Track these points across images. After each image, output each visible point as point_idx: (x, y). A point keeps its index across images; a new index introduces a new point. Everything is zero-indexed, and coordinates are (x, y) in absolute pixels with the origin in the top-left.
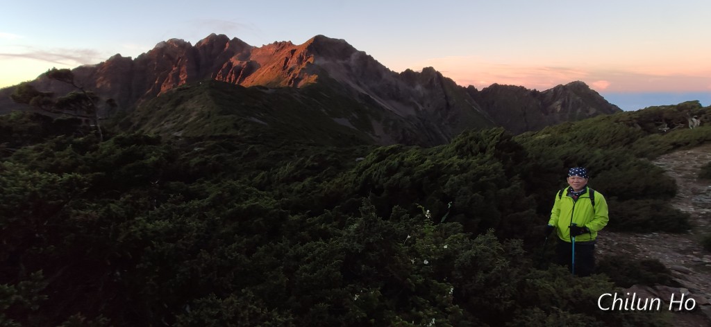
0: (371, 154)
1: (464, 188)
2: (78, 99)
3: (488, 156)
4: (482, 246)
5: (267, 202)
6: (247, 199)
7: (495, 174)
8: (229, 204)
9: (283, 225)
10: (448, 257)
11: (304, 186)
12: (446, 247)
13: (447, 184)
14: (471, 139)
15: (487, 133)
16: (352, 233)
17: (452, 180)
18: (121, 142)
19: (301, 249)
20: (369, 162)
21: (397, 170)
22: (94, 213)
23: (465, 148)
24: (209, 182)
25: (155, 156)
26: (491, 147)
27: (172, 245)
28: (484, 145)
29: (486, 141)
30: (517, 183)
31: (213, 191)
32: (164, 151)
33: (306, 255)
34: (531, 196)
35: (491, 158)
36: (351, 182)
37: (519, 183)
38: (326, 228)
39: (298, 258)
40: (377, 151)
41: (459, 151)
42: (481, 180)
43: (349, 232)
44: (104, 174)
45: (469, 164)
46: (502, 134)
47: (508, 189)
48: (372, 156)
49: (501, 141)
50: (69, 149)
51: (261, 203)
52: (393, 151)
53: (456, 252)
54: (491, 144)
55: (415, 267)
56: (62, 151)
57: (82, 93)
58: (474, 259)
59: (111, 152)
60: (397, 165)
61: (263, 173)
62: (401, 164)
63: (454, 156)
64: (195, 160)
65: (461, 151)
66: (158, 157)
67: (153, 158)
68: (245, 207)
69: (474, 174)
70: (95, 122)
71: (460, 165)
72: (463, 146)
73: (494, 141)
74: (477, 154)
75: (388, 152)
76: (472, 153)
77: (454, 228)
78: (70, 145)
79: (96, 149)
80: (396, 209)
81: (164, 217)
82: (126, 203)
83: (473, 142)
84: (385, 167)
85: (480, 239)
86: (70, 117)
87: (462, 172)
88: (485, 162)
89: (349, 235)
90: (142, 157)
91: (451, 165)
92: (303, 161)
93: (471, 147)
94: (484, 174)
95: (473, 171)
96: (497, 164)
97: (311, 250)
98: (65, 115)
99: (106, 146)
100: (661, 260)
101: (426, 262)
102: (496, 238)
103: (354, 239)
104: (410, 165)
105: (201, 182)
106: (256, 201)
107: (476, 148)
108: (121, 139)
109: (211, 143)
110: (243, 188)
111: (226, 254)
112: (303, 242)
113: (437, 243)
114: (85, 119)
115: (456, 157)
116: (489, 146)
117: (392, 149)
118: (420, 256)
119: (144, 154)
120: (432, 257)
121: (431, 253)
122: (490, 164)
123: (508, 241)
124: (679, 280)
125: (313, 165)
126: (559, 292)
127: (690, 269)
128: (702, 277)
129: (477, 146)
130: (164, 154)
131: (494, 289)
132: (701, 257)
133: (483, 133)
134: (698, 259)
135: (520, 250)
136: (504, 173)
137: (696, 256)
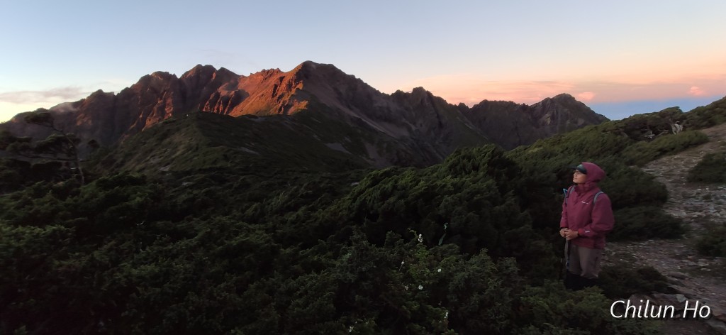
0: (365, 178)
1: (459, 208)
2: (58, 143)
4: (475, 267)
5: (258, 236)
6: (237, 235)
8: (219, 241)
9: (275, 260)
10: (443, 281)
11: (298, 216)
12: (439, 270)
13: (442, 205)
14: (463, 158)
15: (479, 151)
16: (345, 263)
17: (447, 201)
18: (104, 185)
19: (293, 283)
20: (363, 187)
21: (391, 194)
22: (77, 263)
23: (458, 167)
24: (198, 219)
25: (140, 196)
26: (484, 165)
27: (158, 290)
28: (477, 163)
29: (478, 159)
30: (511, 200)
31: (202, 228)
32: (149, 191)
33: (298, 290)
34: (526, 212)
35: (485, 176)
36: (346, 209)
37: (513, 199)
38: (319, 260)
39: (290, 292)
40: (370, 175)
41: (452, 170)
42: (475, 198)
43: (342, 262)
44: (86, 219)
45: (463, 183)
46: (493, 151)
47: (503, 206)
48: (366, 181)
49: (493, 157)
50: (49, 196)
51: (252, 238)
52: (387, 174)
53: (451, 275)
54: (483, 161)
55: (410, 294)
56: (42, 197)
57: (62, 136)
58: (467, 281)
59: (94, 196)
60: (390, 189)
61: (255, 205)
62: (395, 187)
63: (448, 175)
64: (184, 197)
65: (455, 170)
66: (144, 198)
67: (138, 199)
68: (235, 244)
69: (468, 193)
70: (76, 165)
71: (454, 185)
72: (456, 165)
73: (486, 159)
74: (470, 172)
75: (382, 175)
76: (465, 171)
77: (450, 250)
78: (50, 191)
79: (78, 193)
80: (390, 235)
81: (150, 260)
82: (110, 250)
83: (465, 161)
84: (379, 192)
85: (473, 260)
86: (50, 161)
87: (455, 192)
88: (478, 180)
89: (342, 265)
90: (126, 199)
91: (445, 186)
92: (297, 190)
93: (464, 165)
94: (478, 193)
95: (468, 190)
96: (491, 181)
97: (303, 284)
98: (45, 159)
99: (88, 189)
100: (657, 268)
101: (421, 287)
102: (489, 258)
103: (347, 269)
104: (404, 188)
105: (190, 220)
106: (247, 236)
107: (469, 166)
108: (104, 181)
109: (201, 176)
110: (233, 223)
111: (215, 294)
112: (296, 275)
113: (431, 267)
114: (65, 162)
115: (450, 176)
116: (481, 164)
117: (385, 172)
118: (414, 283)
119: (128, 196)
120: (427, 282)
121: (424, 279)
122: (483, 182)
123: (501, 260)
124: (675, 287)
125: (307, 193)
126: (552, 308)
127: (686, 275)
128: (698, 281)
129: (470, 164)
130: (150, 194)
131: (488, 310)
132: (696, 262)
133: (474, 151)
134: (692, 263)
135: (514, 268)
136: (497, 190)
137: (691, 260)
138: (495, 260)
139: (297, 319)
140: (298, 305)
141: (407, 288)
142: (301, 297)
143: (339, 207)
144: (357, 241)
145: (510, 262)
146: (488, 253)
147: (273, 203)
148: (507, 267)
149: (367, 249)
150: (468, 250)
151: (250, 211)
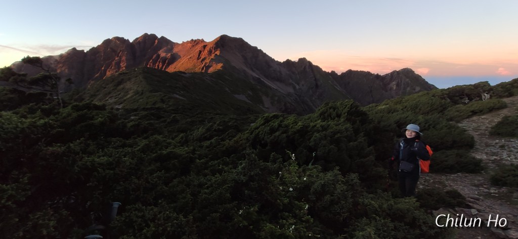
0: (260, 119)
1: (324, 142)
2: (44, 80)
3: (342, 120)
5: (182, 151)
6: (167, 148)
7: (346, 132)
8: (154, 151)
10: (307, 187)
12: (305, 179)
13: (312, 140)
14: (330, 108)
15: (341, 104)
17: (316, 136)
18: (76, 108)
20: (258, 125)
21: (277, 130)
23: (326, 115)
25: (101, 118)
26: (344, 113)
28: (340, 112)
29: (341, 109)
30: (361, 139)
31: (143, 143)
32: (108, 114)
33: (206, 184)
34: (371, 147)
35: (344, 121)
36: (245, 139)
37: (363, 139)
39: (201, 186)
40: (264, 117)
41: (322, 117)
42: (336, 136)
44: (64, 130)
45: (329, 125)
46: (352, 104)
47: (355, 143)
48: (260, 121)
50: (39, 113)
51: (177, 151)
52: (276, 117)
53: (313, 183)
54: (344, 111)
55: (283, 192)
56: (33, 114)
57: (48, 74)
58: (323, 186)
59: (69, 115)
60: (276, 127)
61: (182, 135)
62: (280, 126)
63: (318, 120)
64: (131, 124)
65: (324, 116)
66: (103, 119)
67: (100, 119)
68: (165, 153)
69: (332, 132)
70: (57, 96)
71: (322, 126)
72: (325, 113)
73: (347, 109)
74: (334, 118)
75: (271, 117)
76: (331, 118)
78: (39, 110)
79: (58, 113)
80: (273, 155)
83: (332, 110)
84: (269, 128)
85: (329, 174)
86: (39, 91)
87: (322, 131)
88: (340, 124)
89: (238, 171)
90: (92, 118)
91: (315, 126)
92: (212, 126)
93: (330, 113)
94: (338, 132)
95: (331, 130)
96: (348, 125)
97: (210, 180)
98: (35, 90)
99: (65, 111)
100: (462, 192)
101: (291, 189)
102: (340, 173)
103: (241, 173)
104: (287, 126)
105: (135, 138)
106: (174, 149)
107: (334, 114)
108: (76, 106)
109: (144, 113)
110: (164, 141)
112: (206, 175)
113: (299, 177)
114: (50, 92)
115: (320, 121)
117: (274, 115)
118: (287, 185)
119: (93, 117)
120: (295, 185)
121: (294, 184)
122: (343, 126)
123: (348, 175)
124: (471, 204)
125: (219, 129)
126: (380, 207)
127: (481, 198)
128: (488, 202)
129: (335, 113)
130: (108, 116)
131: (336, 206)
132: (489, 189)
133: (338, 104)
134: (487, 190)
135: (356, 180)
136: (352, 132)
137: (486, 188)
138: (344, 175)
139: (204, 202)
140: (206, 193)
141: (281, 188)
142: (208, 188)
143: (240, 138)
144: (249, 155)
145: (354, 177)
146: (339, 170)
147: (194, 134)
148: (352, 180)
149: (255, 161)
150: (325, 170)
151: (178, 139)
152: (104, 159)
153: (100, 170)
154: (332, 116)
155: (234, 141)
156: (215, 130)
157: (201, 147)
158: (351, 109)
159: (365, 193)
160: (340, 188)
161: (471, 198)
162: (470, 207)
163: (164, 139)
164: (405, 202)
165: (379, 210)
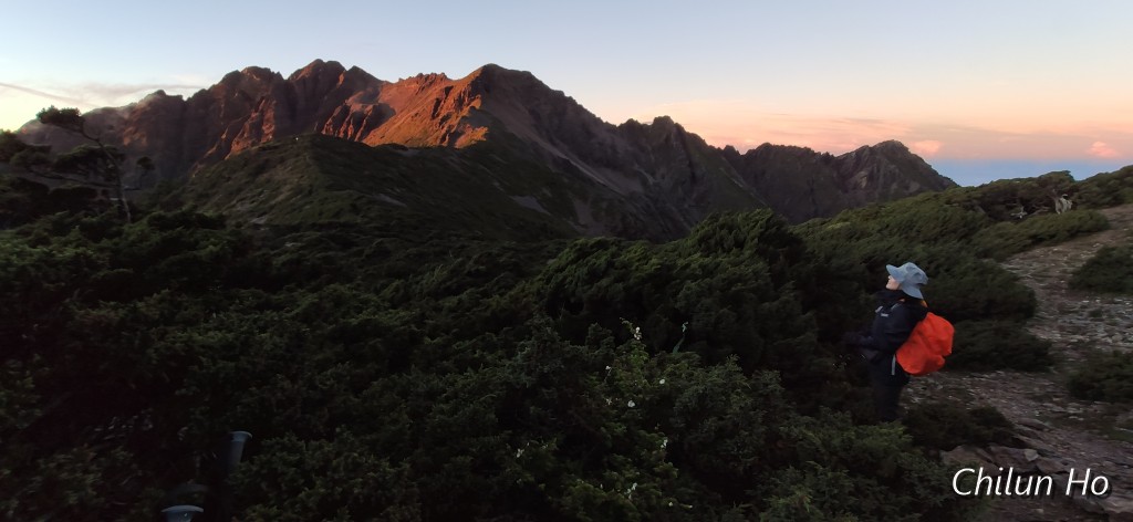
0: (567, 250)
1: (707, 301)
2: (89, 160)
3: (747, 253)
5: (393, 318)
6: (359, 312)
7: (756, 280)
8: (332, 319)
9: (416, 351)
10: (666, 399)
11: (460, 301)
12: (662, 382)
13: (681, 295)
14: (722, 227)
15: (746, 218)
16: (520, 361)
17: (689, 289)
18: (160, 224)
19: (437, 383)
20: (563, 262)
21: (605, 273)
23: (713, 242)
25: (215, 245)
26: (753, 239)
28: (742, 237)
29: (744, 230)
30: (788, 294)
31: (307, 300)
32: (228, 237)
33: (445, 391)
34: (808, 314)
35: (752, 256)
36: (533, 294)
37: (792, 294)
39: (432, 395)
40: (576, 245)
41: (703, 246)
42: (733, 289)
44: (131, 271)
45: (718, 265)
46: (769, 220)
47: (776, 303)
48: (567, 254)
50: (75, 233)
51: (382, 318)
52: (601, 245)
53: (680, 391)
54: (752, 234)
55: (613, 411)
56: (64, 235)
57: (98, 147)
59: (143, 238)
60: (603, 266)
61: (397, 283)
62: (610, 264)
63: (695, 253)
64: (284, 258)
65: (707, 245)
66: (219, 247)
67: (211, 247)
68: (356, 323)
69: (724, 280)
70: (119, 195)
71: (703, 267)
72: (710, 238)
73: (757, 231)
74: (730, 250)
75: (592, 247)
76: (723, 248)
78: (77, 227)
79: (119, 234)
80: (594, 329)
84: (585, 270)
85: (715, 371)
86: (78, 185)
87: (704, 277)
88: (742, 262)
89: (516, 364)
90: (194, 246)
91: (688, 266)
92: (462, 264)
93: (722, 239)
94: (739, 280)
95: (723, 276)
96: (760, 264)
97: (452, 384)
98: (73, 182)
99: (133, 230)
100: (1004, 412)
101: (631, 404)
102: (740, 369)
103: (522, 369)
104: (625, 266)
106: (374, 314)
107: (730, 240)
108: (160, 218)
109: (315, 235)
110: (354, 295)
112: (443, 372)
113: (650, 378)
114: (102, 188)
115: (699, 254)
116: (748, 237)
117: (599, 242)
118: (622, 395)
119: (197, 242)
120: (641, 396)
121: (640, 392)
122: (749, 266)
123: (757, 374)
124: (1024, 438)
125: (477, 270)
126: (825, 444)
127: (1046, 424)
128: (1062, 434)
129: (731, 237)
130: (229, 241)
131: (728, 441)
132: (1065, 407)
133: (739, 218)
134: (1058, 409)
135: (775, 386)
136: (769, 280)
137: (1057, 404)
138: (748, 374)
139: (439, 430)
140: (442, 412)
141: (609, 401)
142: (447, 400)
143: (523, 290)
144: (538, 328)
145: (770, 377)
146: (738, 363)
147: (424, 282)
148: (766, 385)
149: (553, 342)
150: (709, 361)
151: (387, 292)
152: (215, 337)
153: (204, 359)
154: (725, 246)
155: (511, 297)
156: (469, 274)
157: (438, 309)
158: (766, 230)
159: (793, 414)
160: (738, 402)
161: (1026, 425)
162: (1023, 445)
163: (354, 292)
164: (881, 435)
165: (823, 450)
